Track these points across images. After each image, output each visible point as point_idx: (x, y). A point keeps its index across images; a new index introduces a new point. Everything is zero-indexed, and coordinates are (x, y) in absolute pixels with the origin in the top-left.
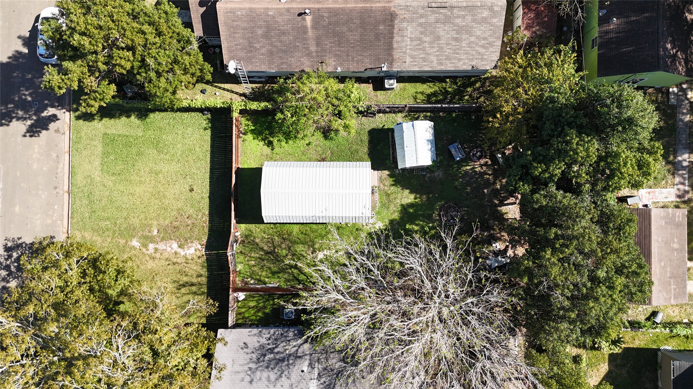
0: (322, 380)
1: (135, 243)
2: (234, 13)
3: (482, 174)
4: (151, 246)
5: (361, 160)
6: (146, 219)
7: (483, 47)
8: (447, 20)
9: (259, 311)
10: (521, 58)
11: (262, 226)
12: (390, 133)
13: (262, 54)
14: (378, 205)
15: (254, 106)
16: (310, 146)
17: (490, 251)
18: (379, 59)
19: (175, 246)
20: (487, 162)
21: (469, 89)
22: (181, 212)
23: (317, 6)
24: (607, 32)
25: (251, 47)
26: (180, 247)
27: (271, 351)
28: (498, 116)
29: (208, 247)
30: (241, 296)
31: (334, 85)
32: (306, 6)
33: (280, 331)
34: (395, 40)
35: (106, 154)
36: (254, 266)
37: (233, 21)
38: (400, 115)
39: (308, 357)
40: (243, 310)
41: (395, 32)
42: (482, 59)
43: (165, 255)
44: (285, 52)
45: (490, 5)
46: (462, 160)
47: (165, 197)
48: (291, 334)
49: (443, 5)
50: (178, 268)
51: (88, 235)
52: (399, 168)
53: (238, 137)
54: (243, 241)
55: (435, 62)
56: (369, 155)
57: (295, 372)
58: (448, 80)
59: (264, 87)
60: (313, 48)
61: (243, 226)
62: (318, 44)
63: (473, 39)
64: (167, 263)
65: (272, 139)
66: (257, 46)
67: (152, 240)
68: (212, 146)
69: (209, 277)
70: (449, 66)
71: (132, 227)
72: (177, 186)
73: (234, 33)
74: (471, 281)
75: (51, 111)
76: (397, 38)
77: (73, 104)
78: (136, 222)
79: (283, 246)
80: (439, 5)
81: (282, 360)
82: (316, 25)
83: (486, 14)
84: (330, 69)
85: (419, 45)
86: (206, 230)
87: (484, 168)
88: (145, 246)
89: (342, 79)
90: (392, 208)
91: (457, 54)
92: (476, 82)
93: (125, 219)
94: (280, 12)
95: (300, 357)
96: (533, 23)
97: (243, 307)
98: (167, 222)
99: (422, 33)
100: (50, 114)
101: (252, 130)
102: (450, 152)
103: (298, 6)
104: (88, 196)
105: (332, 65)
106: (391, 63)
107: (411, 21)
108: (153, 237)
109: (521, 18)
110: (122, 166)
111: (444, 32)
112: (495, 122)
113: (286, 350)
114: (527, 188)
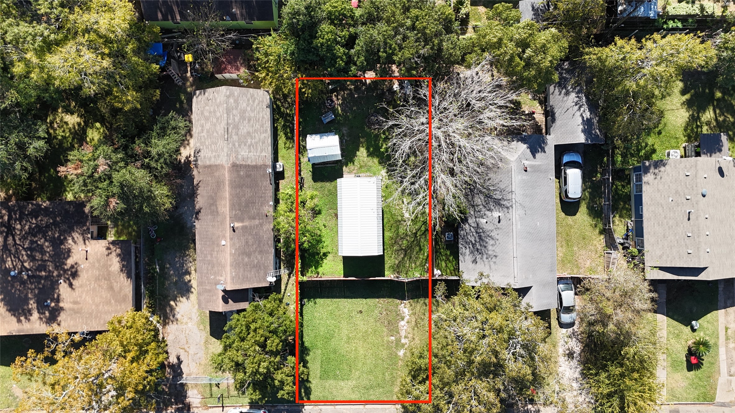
0: (492, 208)
1: (401, 353)
2: (234, 277)
3: (344, 99)
4: (403, 341)
5: (336, 187)
6: (383, 345)
7: (254, 102)
8: (236, 127)
9: (448, 259)
10: (261, 74)
11: (386, 258)
12: (316, 166)
13: (262, 258)
14: (368, 174)
15: (298, 265)
16: (326, 225)
17: (400, 92)
18: (264, 175)
19: (402, 323)
20: (335, 95)
21: (282, 110)
22: (377, 319)
23: (228, 219)
24: (242, 15)
25: (257, 266)
26: (403, 320)
27: (474, 245)
28: (304, 90)
29: (403, 298)
30: (437, 272)
31: (282, 206)
32: (228, 226)
33: (460, 241)
34: (250, 164)
35: (335, 377)
36: (416, 264)
37: (239, 278)
38: (302, 160)
39: (477, 219)
40: (448, 271)
41: (244, 163)
42: (263, 102)
43: (410, 330)
44: (260, 242)
45: (225, 98)
46: (334, 114)
47: (366, 332)
48: (462, 232)
49: (226, 130)
50: (419, 320)
52: (341, 159)
53: (321, 277)
54: (398, 272)
55: (265, 135)
56: (331, 182)
57: (487, 227)
58: (276, 125)
59: (283, 260)
60: (257, 222)
61: (386, 273)
62: (254, 218)
63: (249, 109)
64: (416, 329)
65: (322, 254)
66: (256, 261)
67: (398, 341)
68: (328, 297)
70: (268, 125)
71: (390, 356)
72: (358, 322)
73: (247, 278)
76: (249, 162)
78: (385, 354)
79: (400, 243)
80: (226, 133)
81: (480, 237)
82: (241, 220)
83: (232, 100)
84: (271, 210)
85: (253, 146)
86: (390, 300)
87: (340, 97)
88: (403, 345)
89: (277, 201)
90: (370, 163)
91: (259, 119)
92: (276, 104)
93: (383, 361)
94: (233, 245)
95: (478, 225)
96: (234, 66)
97: (446, 271)
98: (385, 329)
99: (245, 145)
101: (315, 268)
102: (329, 122)
103: (228, 233)
104: (367, 389)
105: (268, 208)
106: (266, 166)
107: (237, 152)
108: (396, 340)
109: (231, 74)
110: (345, 364)
111: (244, 129)
112: (308, 92)
113: (473, 235)
114: (353, 68)
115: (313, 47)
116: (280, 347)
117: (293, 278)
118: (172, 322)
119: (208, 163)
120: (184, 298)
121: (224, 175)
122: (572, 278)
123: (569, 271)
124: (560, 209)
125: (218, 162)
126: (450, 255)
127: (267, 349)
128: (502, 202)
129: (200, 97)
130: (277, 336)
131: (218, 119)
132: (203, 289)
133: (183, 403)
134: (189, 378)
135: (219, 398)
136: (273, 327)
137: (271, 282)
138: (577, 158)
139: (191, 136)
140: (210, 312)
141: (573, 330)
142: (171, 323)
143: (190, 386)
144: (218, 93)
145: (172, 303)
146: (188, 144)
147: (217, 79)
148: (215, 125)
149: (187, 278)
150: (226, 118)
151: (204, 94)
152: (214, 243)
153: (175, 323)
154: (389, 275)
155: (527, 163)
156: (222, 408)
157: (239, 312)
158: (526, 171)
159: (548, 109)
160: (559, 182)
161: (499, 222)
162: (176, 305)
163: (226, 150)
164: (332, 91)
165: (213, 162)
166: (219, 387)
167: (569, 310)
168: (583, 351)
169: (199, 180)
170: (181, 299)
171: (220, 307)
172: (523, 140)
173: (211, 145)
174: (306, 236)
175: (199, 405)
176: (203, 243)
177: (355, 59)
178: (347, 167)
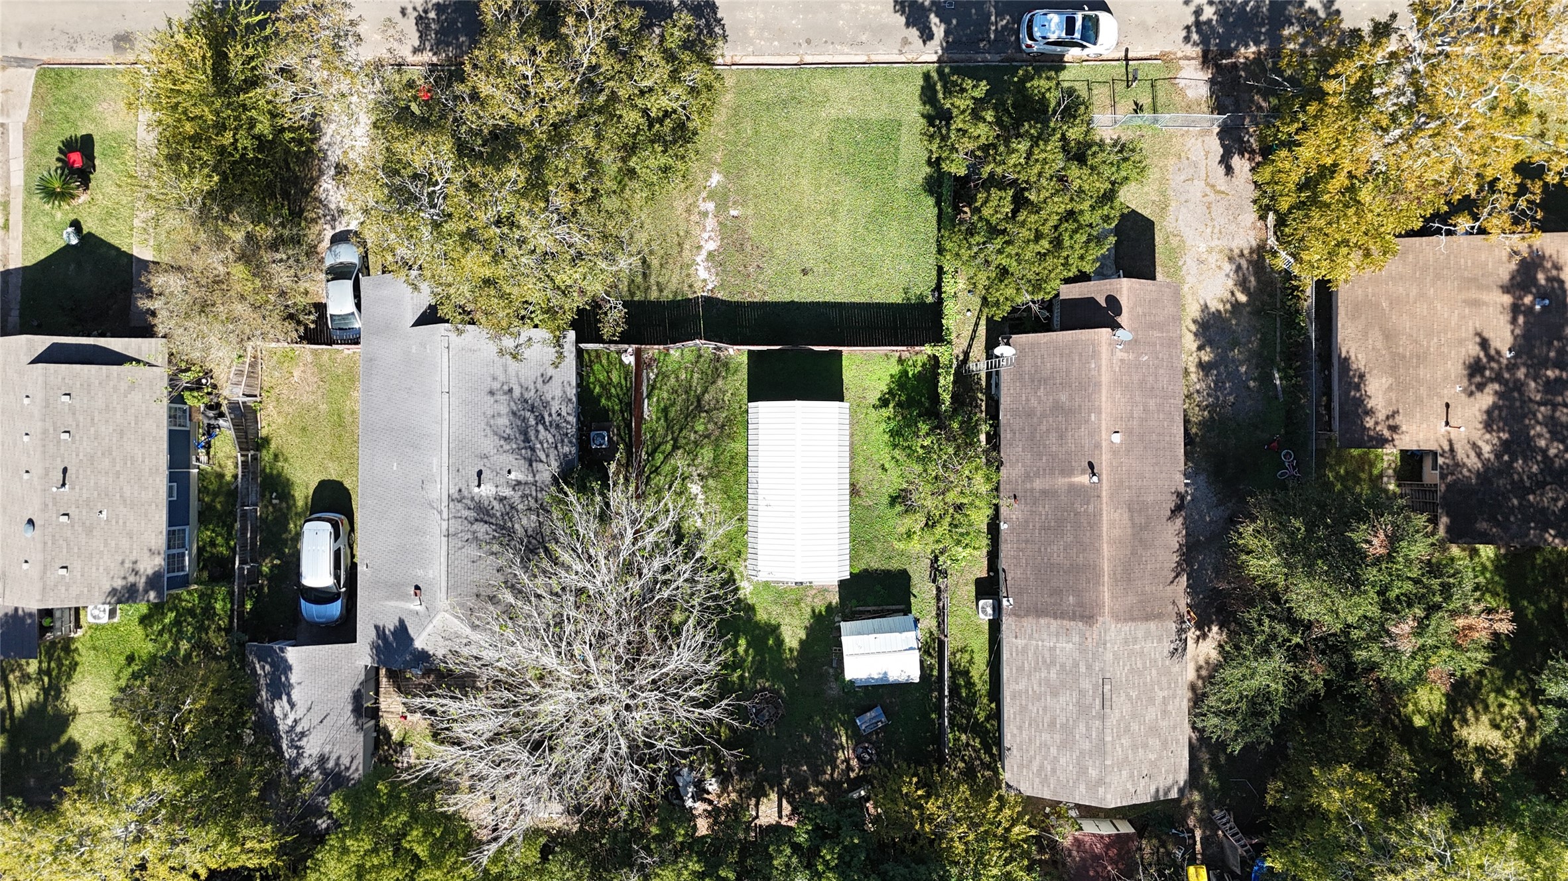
0: (495, 504)
1: (716, 179)
2: (1093, 357)
3: (833, 762)
5: (854, 556)
6: (756, 196)
7: (1041, 767)
8: (1083, 709)
9: (602, 386)
10: (1022, 833)
11: (744, 391)
12: (902, 607)
13: (1028, 400)
14: (781, 587)
15: (946, 381)
16: (880, 471)
17: (703, 774)
18: (1020, 593)
19: (711, 246)
20: (853, 771)
21: (977, 740)
22: (768, 256)
23: (1104, 494)
25: (1039, 381)
27: (540, 420)
28: (920, 792)
29: (710, 302)
30: (629, 359)
31: (980, 518)
32: (1104, 477)
33: (572, 431)
34: (1052, 621)
35: (865, 125)
36: (677, 377)
37: (1080, 355)
38: (934, 624)
39: (530, 479)
40: (604, 362)
41: (1065, 622)
42: (1021, 766)
43: (696, 230)
44: (1032, 438)
45: (1107, 780)
46: (856, 729)
47: (794, 227)
48: (566, 449)
49: (1107, 704)
50: (675, 252)
51: (728, 98)
52: (843, 624)
53: (892, 352)
54: (718, 359)
55: (1017, 688)
56: (866, 570)
57: (510, 460)
58: (993, 705)
59: (981, 391)
60: (1038, 484)
61: (745, 359)
62: (1044, 492)
63: (1053, 751)
64: (682, 233)
65: (891, 405)
66: (1041, 392)
67: (721, 207)
68: (879, 306)
69: (658, 304)
70: (1009, 711)
71: (742, 173)
72: (811, 248)
73: (1061, 355)
74: (652, 746)
75: (939, 31)
76: (1054, 624)
77: (951, 67)
78: (752, 179)
79: (711, 426)
80: (1107, 696)
81: (527, 440)
82: (1074, 490)
83: (1093, 773)
84: (1004, 511)
85: (1044, 662)
86: (737, 298)
87: (844, 766)
88: (711, 196)
89: (993, 528)
90: (776, 610)
91: (1030, 725)
92: (992, 755)
93: (757, 162)
94: (1094, 432)
95: (531, 465)
96: (1085, 852)
97: (610, 363)
98: (751, 232)
99: (1063, 666)
100: (934, 29)
101: (906, 372)
102: (869, 709)
103: (1104, 463)
104: (794, 98)
105: (1011, 513)
106: (1015, 613)
107: (1082, 650)
108: (726, 209)
109: (1097, 832)
110: (844, 155)
111: (1064, 705)
112: (909, 787)
113: (541, 443)
114: (802, 838)
116: (981, 196)
117: (958, 350)
118: (1242, 255)
119: (1152, 625)
120: (1213, 310)
121: (1113, 597)
122: (331, 342)
123: (339, 357)
124: (353, 497)
125: (1127, 627)
126: (600, 396)
127: (1011, 193)
128: (472, 514)
129: (1170, 782)
130: (988, 222)
131: (1127, 730)
132: (1168, 332)
133: (1218, 67)
134: (1206, 125)
135: (1135, 79)
136: (999, 242)
137: (1008, 344)
138: (309, 610)
139: (1193, 687)
140: (1153, 278)
141: (333, 228)
142: (1246, 252)
143: (1204, 107)
144: (1126, 792)
145: (1243, 298)
146: (1199, 669)
147: (1130, 822)
148: (1134, 716)
149: (1206, 356)
150: (1108, 731)
151: (1157, 791)
152: (1138, 438)
153: (1237, 251)
154: (738, 354)
155: (414, 605)
156: (1130, 55)
157: (1082, 277)
158: (417, 588)
159: (372, 722)
160: (353, 556)
161: (480, 473)
162: (1233, 293)
163: (1109, 656)
164: (856, 784)
165: (1141, 628)
166: (1136, 104)
167: (338, 273)
168: (315, 181)
169: (1173, 587)
170: (1221, 307)
171: (1126, 289)
172: (424, 656)
173: (1145, 668)
174: (922, 447)
175: (1181, 62)
176: (1167, 439)
177: (794, 860)
178: (830, 603)
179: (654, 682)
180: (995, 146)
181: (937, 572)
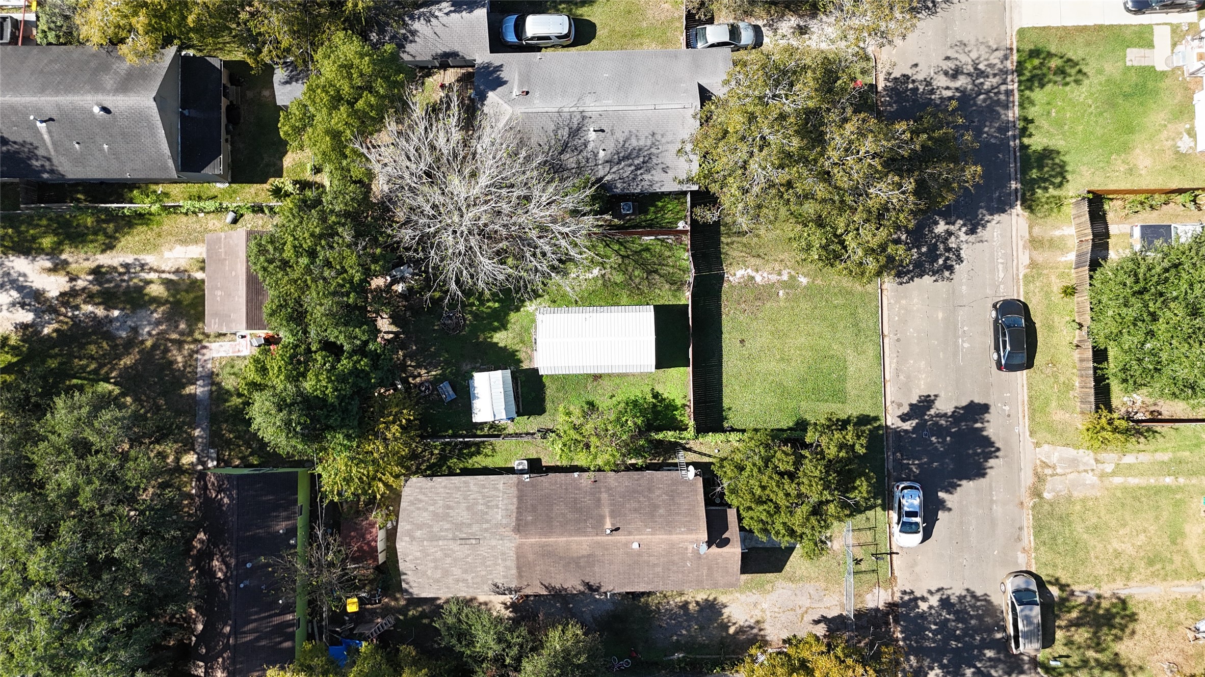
0: (582, 140)
1: (803, 280)
2: (688, 529)
3: (419, 366)
4: (785, 277)
5: (553, 377)
6: (792, 307)
7: (420, 501)
8: (459, 526)
9: (663, 207)
10: (378, 489)
11: (661, 302)
12: (521, 410)
13: (659, 488)
14: (533, 331)
15: (670, 436)
16: (611, 394)
17: (409, 282)
18: (533, 486)
19: (758, 279)
20: (413, 380)
21: (434, 461)
22: (753, 316)
23: (599, 538)
24: (288, 518)
25: (672, 496)
26: (753, 278)
27: (638, 168)
28: (404, 421)
29: (721, 278)
30: (681, 225)
31: (581, 459)
32: (610, 538)
33: (632, 189)
34: (515, 506)
35: (842, 379)
36: (669, 257)
37: (689, 522)
38: (511, 432)
39: (599, 162)
40: (679, 208)
41: (515, 514)
42: (421, 488)
43: (768, 268)
44: (635, 491)
45: (414, 543)
46: (441, 381)
47: (772, 333)
48: (619, 186)
49: (463, 542)
50: (754, 253)
51: (858, 288)
52: (509, 371)
53: (690, 401)
54: (682, 284)
55: (471, 485)
56: (544, 386)
57: (611, 147)
58: (458, 471)
59: (665, 459)
60: (604, 496)
62: (599, 500)
63: (431, 508)
64: (766, 258)
65: (654, 401)
66: (664, 497)
67: (786, 285)
68: (721, 391)
69: (719, 242)
70: (456, 480)
71: (808, 298)
72: (758, 345)
73: (689, 509)
74: (432, 248)
75: (908, 426)
76: (513, 508)
77: (883, 435)
78: (805, 305)
79: (637, 280)
80: (468, 542)
81: (625, 159)
82: (601, 520)
83: (418, 534)
84: (585, 474)
85: (489, 502)
86: (724, 297)
87: (416, 373)
88: (792, 277)
89: (575, 469)
90: (517, 328)
91: (448, 494)
92: (425, 470)
93: (816, 308)
94: (639, 531)
95: (607, 162)
96: (367, 530)
97: (678, 212)
98: (768, 305)
99: (487, 513)
100: (909, 423)
101: (676, 410)
102: (454, 390)
103: (619, 537)
104: (860, 331)
105: (585, 479)
106: (520, 483)
107: (497, 526)
108: (784, 288)
109: (379, 539)
110: (821, 366)
111: (461, 514)
112: (407, 415)
113: (623, 168)
114: (371, 346)
115: (340, 404)
116: (790, 451)
117: (692, 444)
118: (761, 630)
119: (514, 571)
120: (724, 611)
121: (532, 545)
122: (687, 28)
123: (678, 33)
124: (585, 47)
125: (512, 554)
126: (656, 206)
128: (575, 126)
129: (412, 584)
130: (774, 456)
131: (446, 555)
132: (707, 580)
133: (888, 614)
134: (847, 607)
135: (877, 559)
136: (760, 463)
137: (696, 475)
138: (510, 21)
139: (472, 599)
140: (744, 570)
141: (764, 26)
142: (762, 633)
143: (859, 606)
144: (406, 555)
145: (732, 631)
146: (486, 604)
147: (384, 563)
148: (455, 560)
149: (692, 606)
150: (445, 542)
151: (407, 575)
152: (636, 561)
153: (762, 626)
154: (686, 297)
155: (516, 92)
156: (894, 556)
157: (740, 519)
158: (527, 93)
159: (438, 65)
160: (546, 48)
161: (603, 131)
162: (734, 624)
163: (494, 543)
164: (405, 381)
165: (512, 563)
166: (861, 560)
167: (734, 32)
168: (795, 12)
169: (539, 584)
170: (725, 616)
171: (734, 551)
172: (483, 97)
173: (486, 567)
174: (627, 420)
175: (890, 590)
176: (636, 580)
177: (358, 342)
178: (522, 362)
179: (471, 248)
180: (824, 458)
181: (545, 433)
